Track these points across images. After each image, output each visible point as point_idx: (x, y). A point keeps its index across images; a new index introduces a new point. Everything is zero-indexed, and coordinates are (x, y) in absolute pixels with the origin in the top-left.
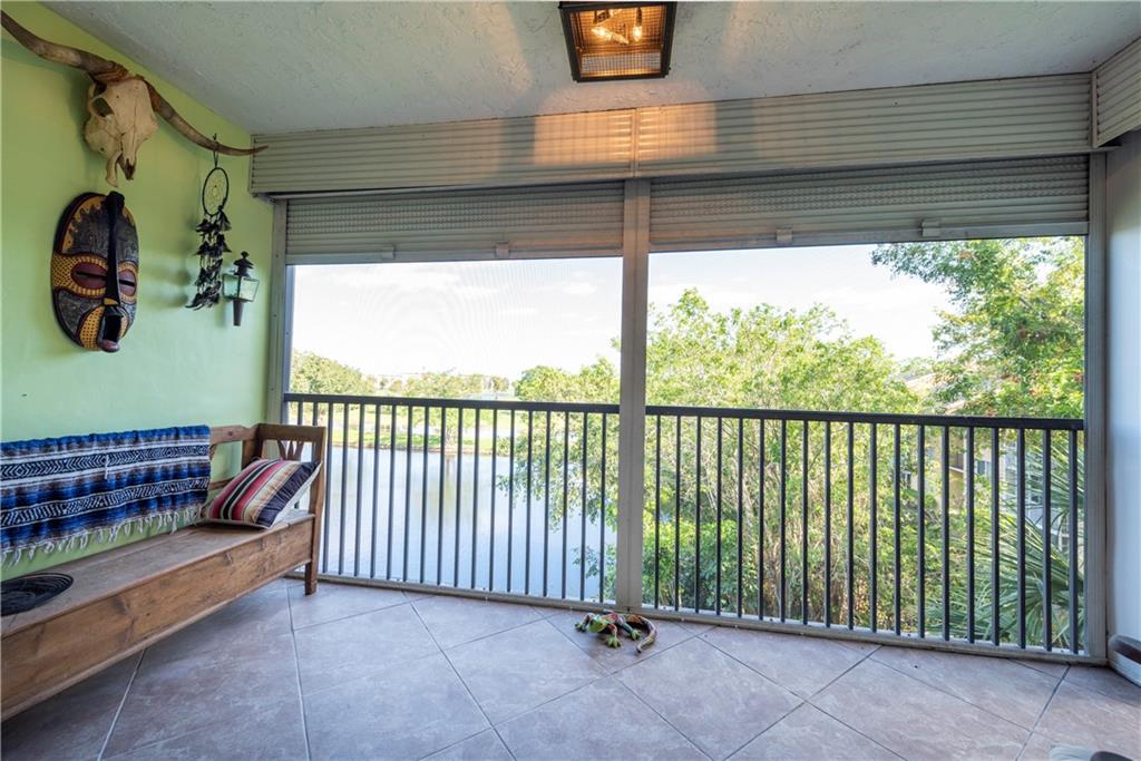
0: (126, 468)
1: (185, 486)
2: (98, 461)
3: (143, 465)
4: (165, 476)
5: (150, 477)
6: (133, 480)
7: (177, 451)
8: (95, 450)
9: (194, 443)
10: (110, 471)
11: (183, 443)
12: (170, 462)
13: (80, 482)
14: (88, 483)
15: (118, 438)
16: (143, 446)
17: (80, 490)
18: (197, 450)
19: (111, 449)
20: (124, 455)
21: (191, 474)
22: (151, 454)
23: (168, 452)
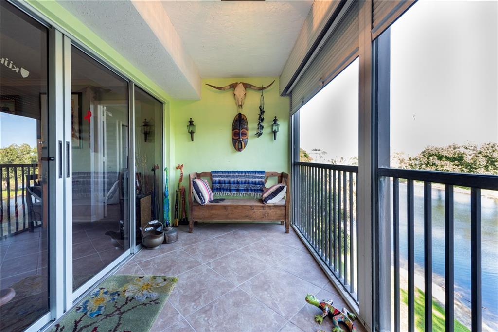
0: (244, 180)
1: (258, 187)
2: (237, 177)
3: (247, 179)
4: (253, 183)
5: (248, 183)
6: (245, 183)
7: (255, 177)
8: (237, 174)
9: (260, 175)
10: (240, 180)
11: (257, 175)
12: (254, 180)
13: (234, 181)
14: (236, 182)
15: (242, 172)
16: (247, 175)
17: (234, 183)
18: (261, 178)
19: (240, 175)
20: (243, 176)
21: (259, 184)
22: (249, 177)
23: (253, 177)
